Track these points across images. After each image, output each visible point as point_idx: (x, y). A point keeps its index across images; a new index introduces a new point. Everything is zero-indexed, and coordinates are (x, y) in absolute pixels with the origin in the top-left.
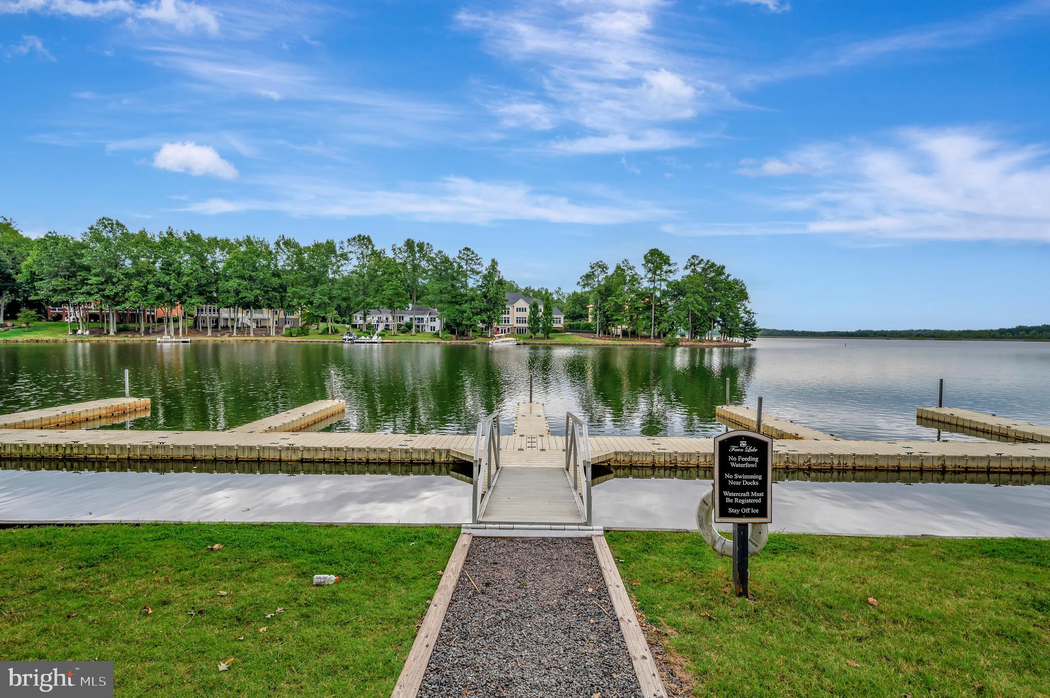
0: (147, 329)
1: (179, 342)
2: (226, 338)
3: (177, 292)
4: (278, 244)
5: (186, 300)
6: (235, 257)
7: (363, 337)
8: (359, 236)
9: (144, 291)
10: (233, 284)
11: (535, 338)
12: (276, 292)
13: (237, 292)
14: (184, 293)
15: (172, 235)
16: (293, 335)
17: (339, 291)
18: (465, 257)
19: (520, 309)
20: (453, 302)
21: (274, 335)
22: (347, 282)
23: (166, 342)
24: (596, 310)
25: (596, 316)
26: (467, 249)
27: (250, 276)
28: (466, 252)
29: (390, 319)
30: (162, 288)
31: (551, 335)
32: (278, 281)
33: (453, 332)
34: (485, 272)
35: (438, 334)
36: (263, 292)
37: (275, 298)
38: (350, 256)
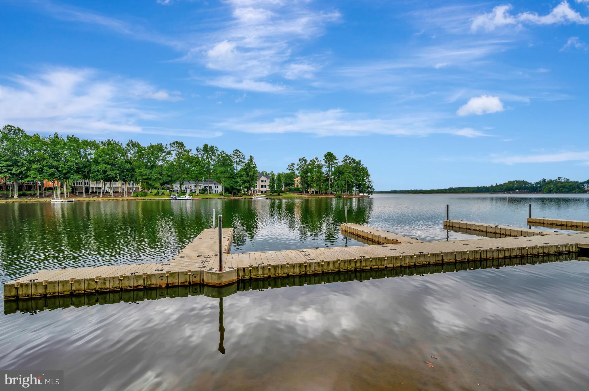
0: (41, 194)
1: (66, 201)
2: (95, 198)
3: (64, 172)
4: (128, 145)
5: (70, 177)
6: (102, 152)
7: (181, 197)
8: (177, 142)
9: (41, 171)
10: (102, 167)
11: (273, 195)
12: (128, 172)
13: (104, 172)
14: (68, 172)
15: (58, 138)
16: (139, 196)
17: (166, 171)
18: (236, 154)
19: (263, 181)
20: (230, 177)
21: (126, 196)
22: (171, 166)
23: (57, 202)
24: (302, 181)
25: (302, 183)
26: (237, 150)
27: (112, 163)
28: (236, 152)
29: (193, 187)
30: (53, 169)
31: (281, 193)
32: (130, 166)
33: (230, 193)
34: (246, 162)
35: (223, 194)
36: (120, 172)
37: (128, 175)
38: (172, 152)
